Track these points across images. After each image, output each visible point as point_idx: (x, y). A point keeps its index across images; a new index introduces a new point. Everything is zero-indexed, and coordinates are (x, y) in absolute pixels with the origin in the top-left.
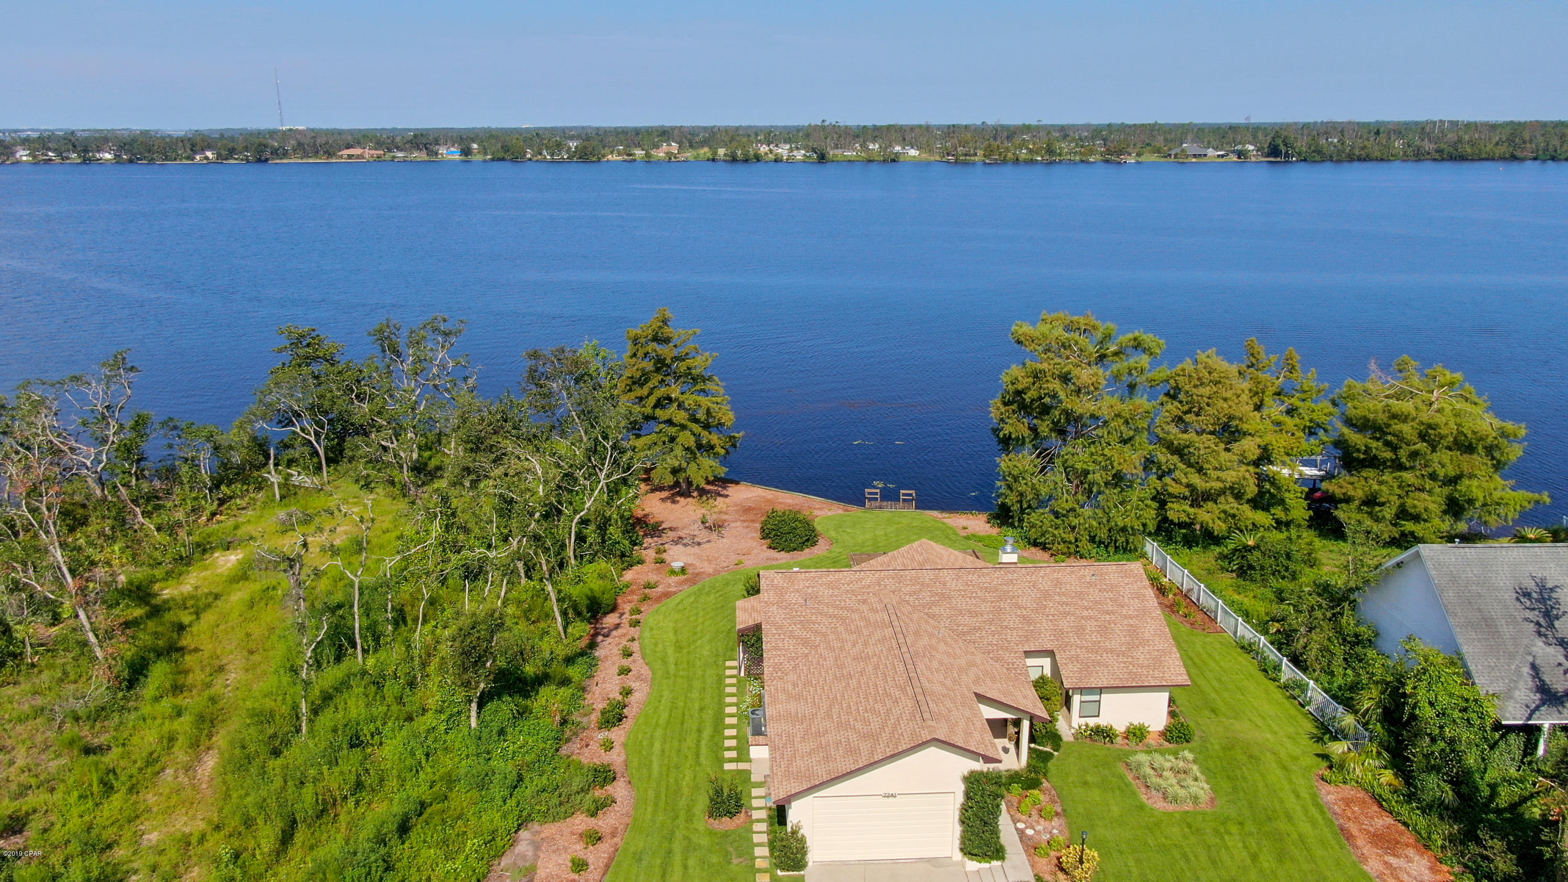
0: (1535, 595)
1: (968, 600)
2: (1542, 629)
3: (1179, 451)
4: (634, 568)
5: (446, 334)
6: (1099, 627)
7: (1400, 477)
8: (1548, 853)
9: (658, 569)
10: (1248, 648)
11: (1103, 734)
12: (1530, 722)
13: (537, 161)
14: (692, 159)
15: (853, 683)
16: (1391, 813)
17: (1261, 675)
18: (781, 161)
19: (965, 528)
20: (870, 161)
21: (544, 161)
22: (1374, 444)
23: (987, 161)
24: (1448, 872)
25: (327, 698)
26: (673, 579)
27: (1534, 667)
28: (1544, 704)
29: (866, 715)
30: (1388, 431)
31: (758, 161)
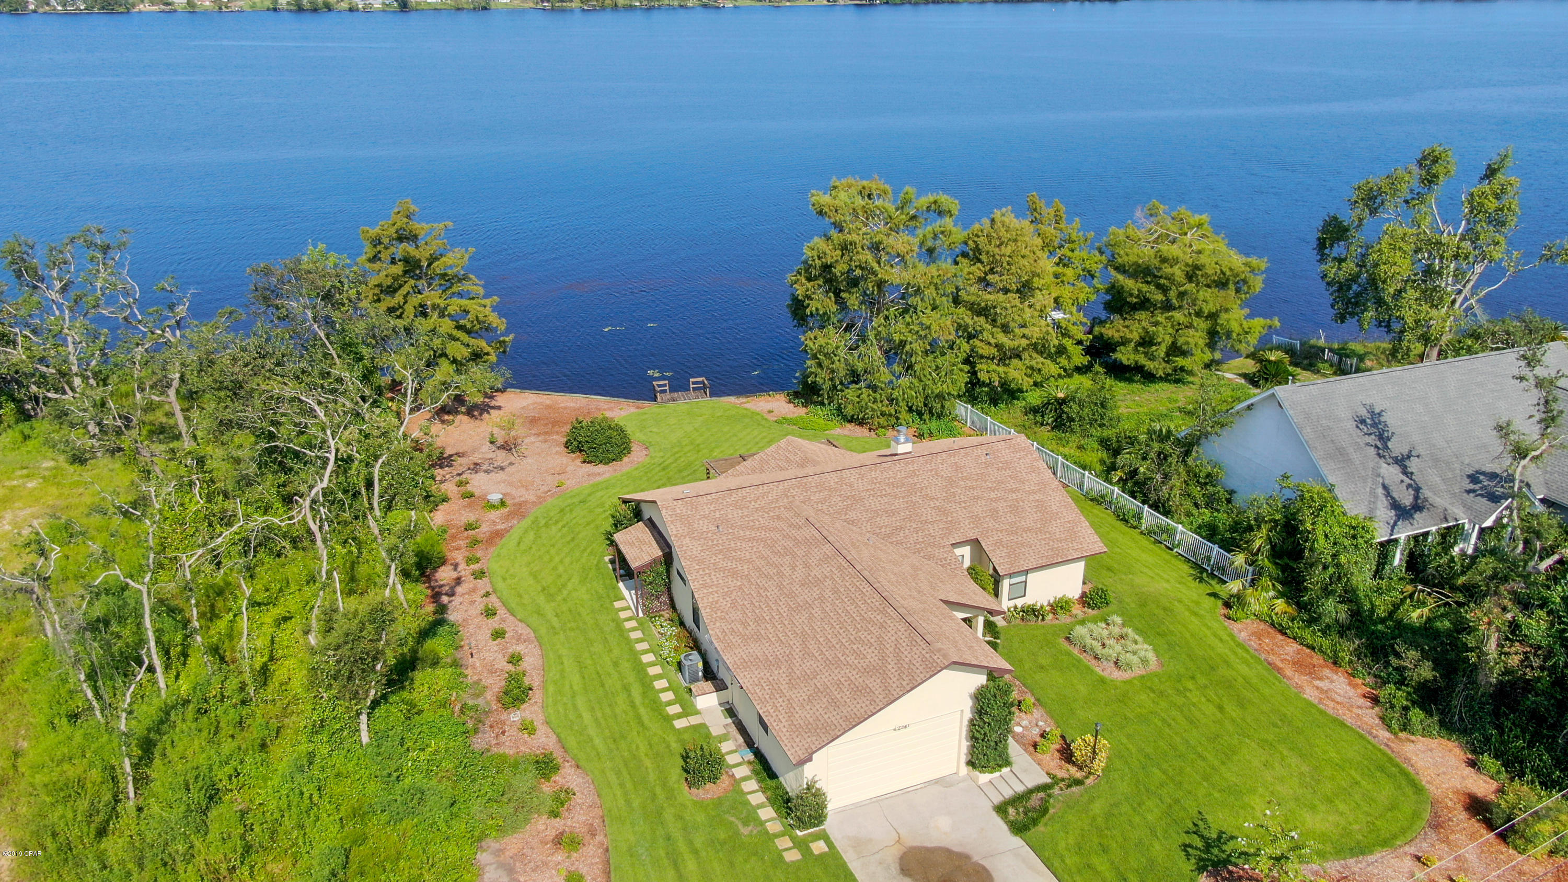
0: (1369, 421)
1: (879, 499)
2: (1381, 452)
3: (982, 311)
4: (440, 507)
5: (106, 249)
6: (1010, 507)
7: (1172, 317)
8: (1473, 657)
9: (469, 505)
10: (1099, 500)
11: (1032, 612)
12: (1393, 537)
13: (45, 13)
14: (247, 8)
15: (817, 612)
16: (1294, 639)
17: (1120, 525)
18: (358, 10)
19: (770, 412)
20: (459, 9)
21: (55, 13)
22: (1145, 288)
23: (586, 8)
24: (1363, 684)
25: (148, 746)
26: (494, 515)
27: (1385, 487)
28: (1399, 519)
29: (855, 647)
30: (1159, 274)
31: (330, 10)
